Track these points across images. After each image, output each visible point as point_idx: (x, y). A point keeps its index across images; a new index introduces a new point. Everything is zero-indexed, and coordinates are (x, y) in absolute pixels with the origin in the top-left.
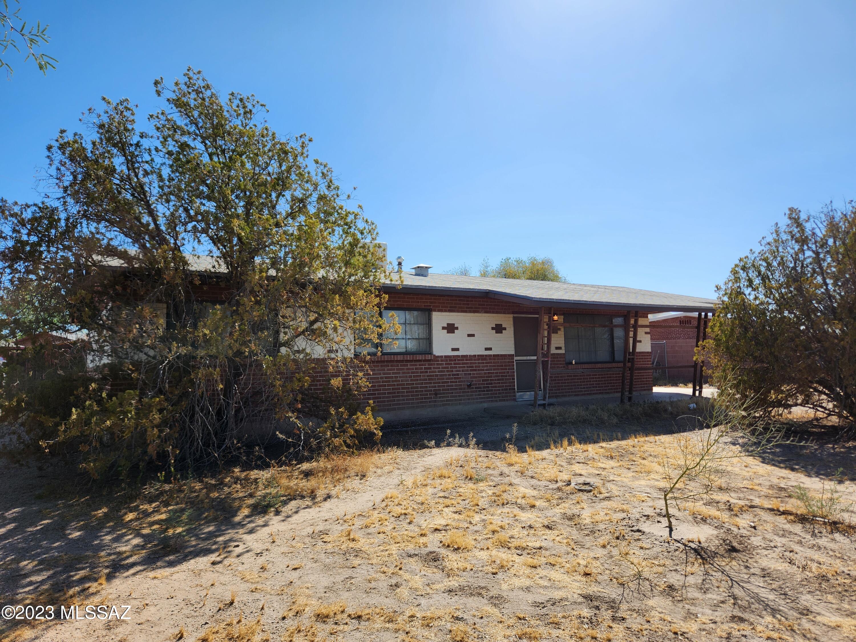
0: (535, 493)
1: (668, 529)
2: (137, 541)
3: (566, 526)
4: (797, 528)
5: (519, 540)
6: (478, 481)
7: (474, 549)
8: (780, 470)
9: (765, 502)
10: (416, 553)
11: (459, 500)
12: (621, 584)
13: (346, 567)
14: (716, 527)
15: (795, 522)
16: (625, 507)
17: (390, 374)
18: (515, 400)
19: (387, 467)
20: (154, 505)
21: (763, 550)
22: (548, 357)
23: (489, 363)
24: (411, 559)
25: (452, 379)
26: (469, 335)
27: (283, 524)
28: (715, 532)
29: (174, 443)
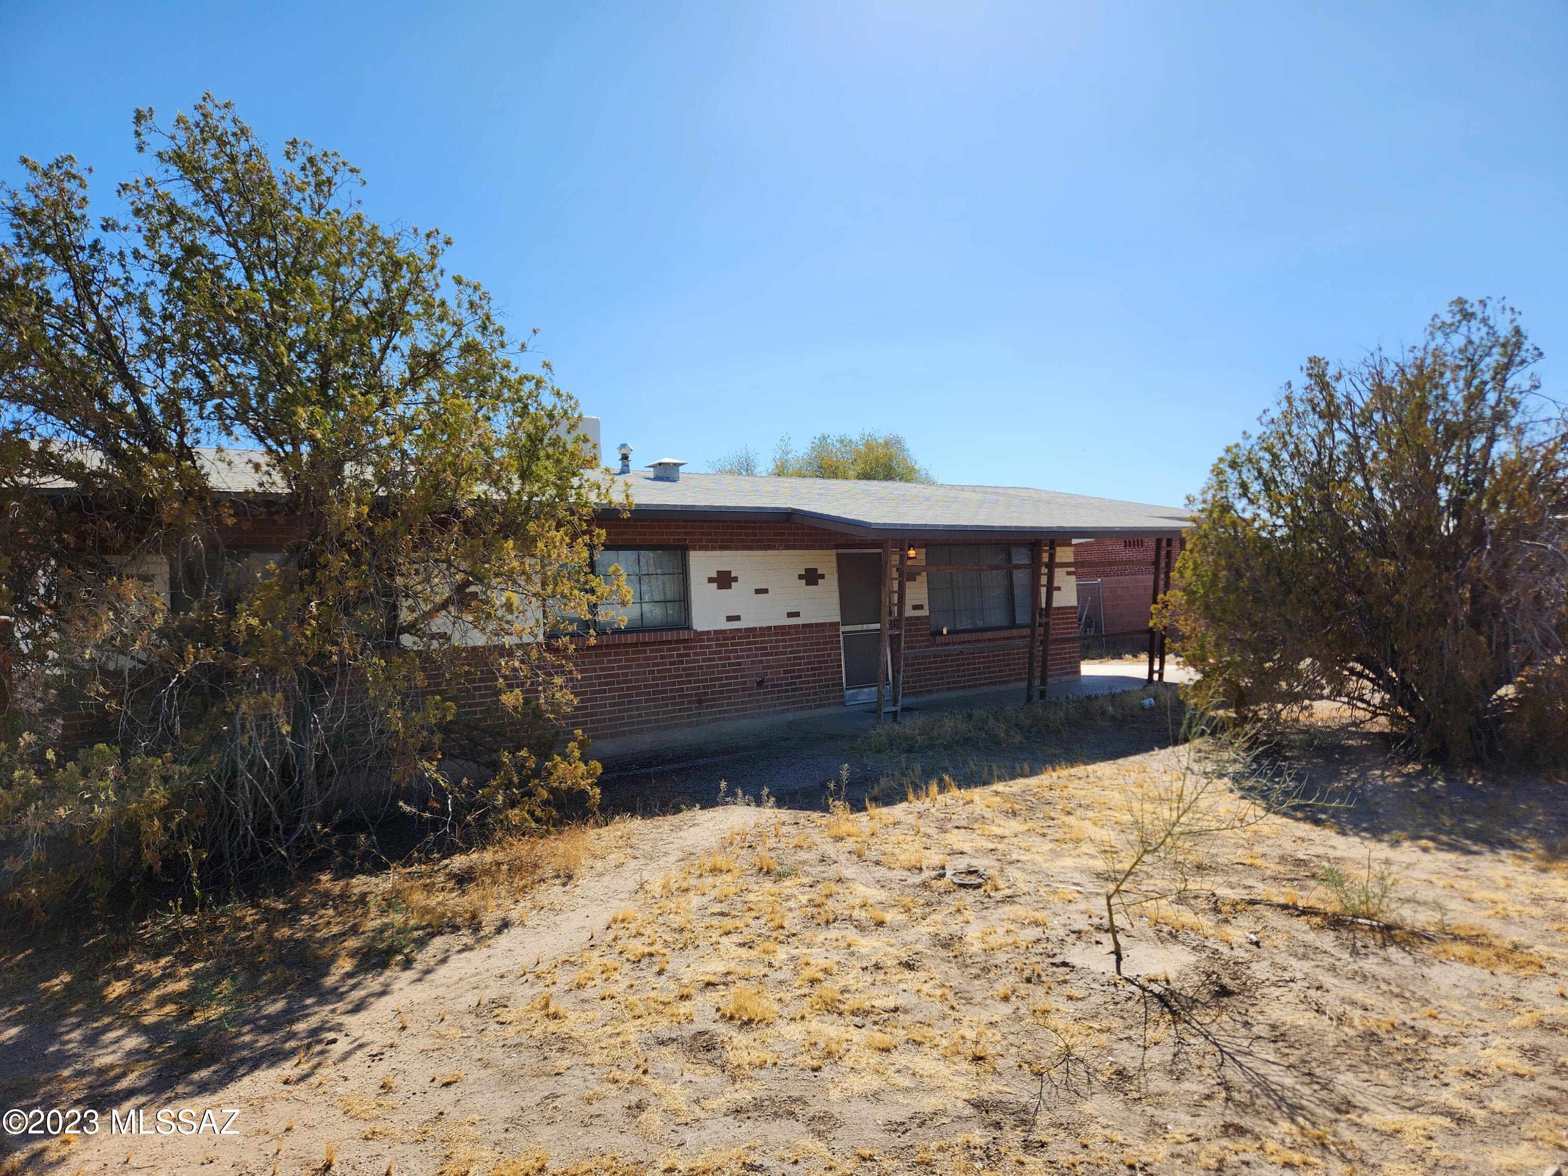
0: (882, 895)
1: (1114, 957)
2: (133, 1042)
3: (939, 961)
4: (1327, 941)
5: (857, 995)
6: (781, 876)
7: (779, 1021)
8: (1296, 824)
9: (1274, 890)
10: (674, 1036)
11: (748, 918)
12: (1036, 1074)
13: (545, 1074)
14: (1194, 948)
15: (1323, 928)
16: (1039, 916)
17: (613, 669)
18: (843, 704)
19: (612, 856)
20: (163, 962)
21: (1273, 988)
22: (899, 628)
23: (795, 639)
24: (663, 1050)
25: (728, 672)
26: (758, 591)
27: (419, 986)
28: (1192, 958)
29: (196, 837)
